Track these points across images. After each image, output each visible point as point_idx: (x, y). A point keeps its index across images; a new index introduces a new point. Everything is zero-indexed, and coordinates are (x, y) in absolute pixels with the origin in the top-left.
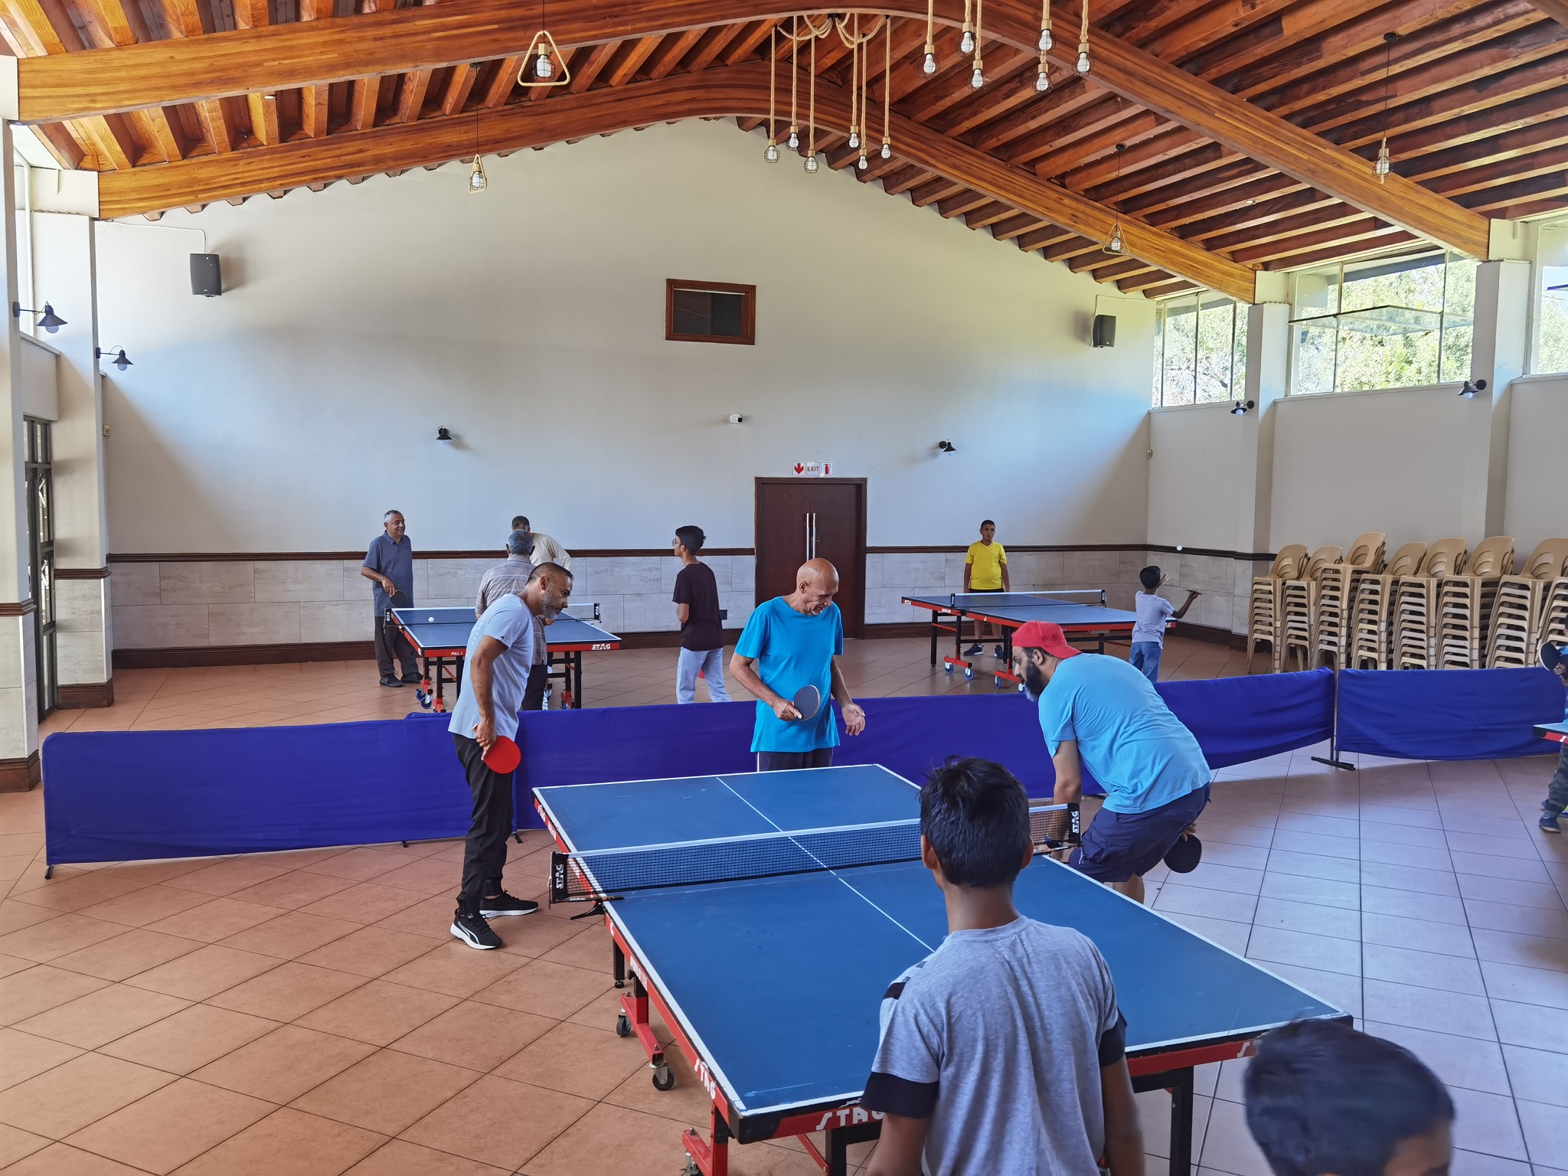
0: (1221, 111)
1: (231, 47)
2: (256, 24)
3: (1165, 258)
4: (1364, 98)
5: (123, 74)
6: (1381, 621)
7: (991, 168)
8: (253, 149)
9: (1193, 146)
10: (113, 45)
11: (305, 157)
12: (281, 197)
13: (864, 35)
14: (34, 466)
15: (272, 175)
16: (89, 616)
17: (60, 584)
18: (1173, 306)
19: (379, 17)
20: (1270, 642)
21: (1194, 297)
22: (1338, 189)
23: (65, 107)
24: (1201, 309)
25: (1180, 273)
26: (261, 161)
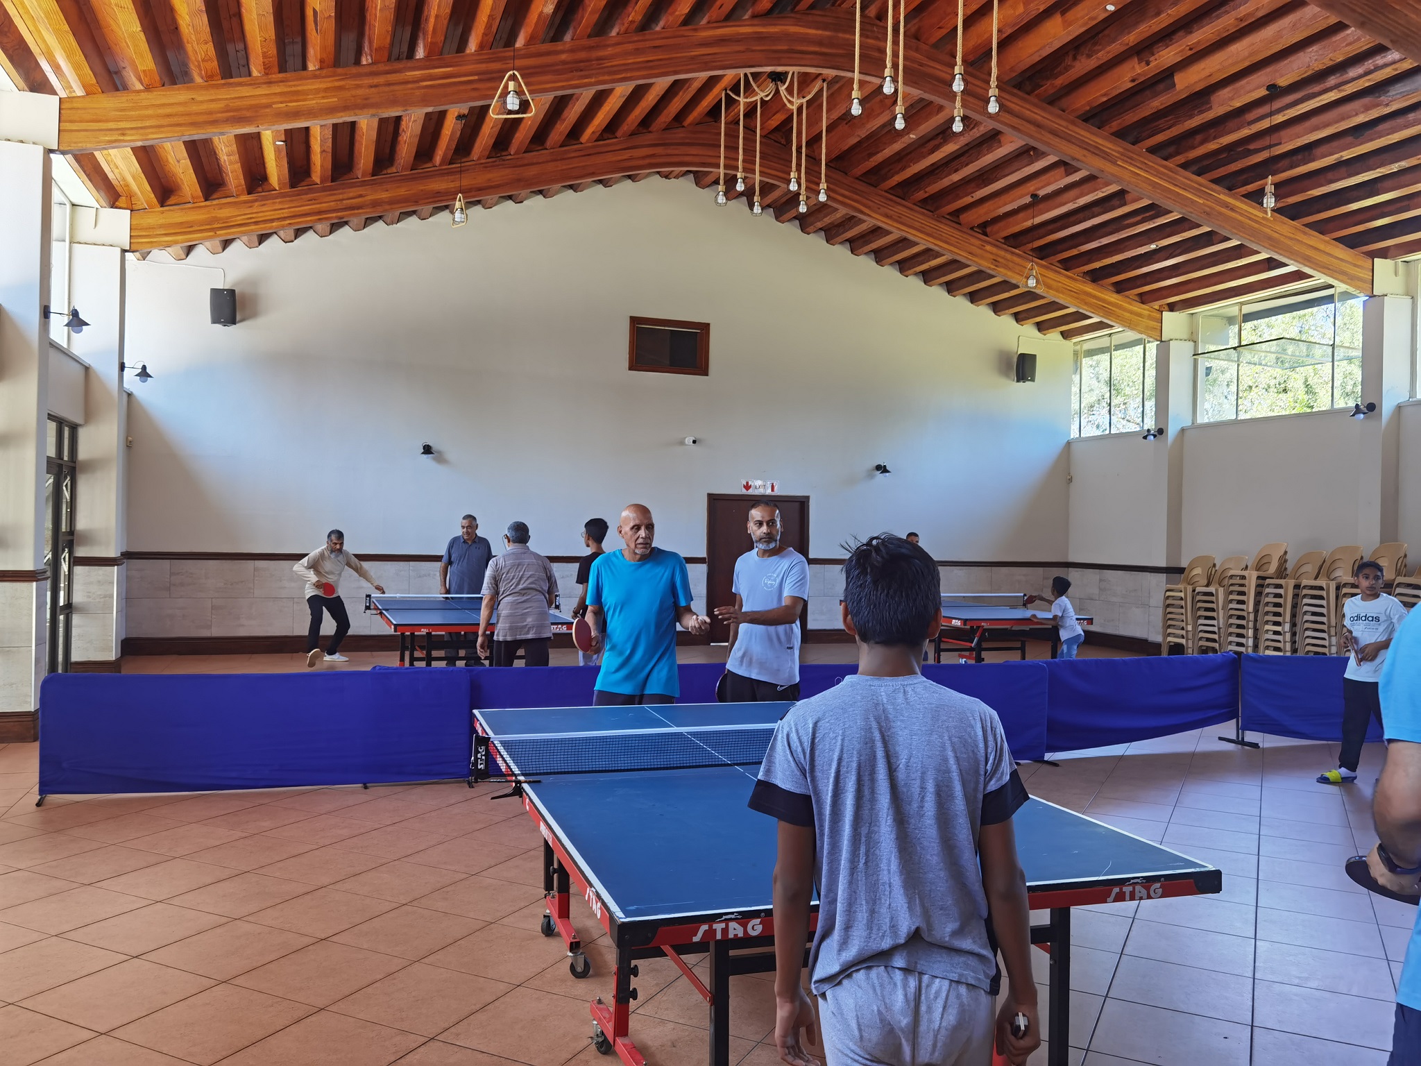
0: (1123, 160)
1: (245, 91)
2: (267, 71)
3: (1078, 299)
4: (1252, 147)
5: (150, 112)
6: (1285, 622)
7: (920, 218)
8: (267, 193)
9: (1100, 194)
10: (142, 88)
11: (311, 200)
12: (292, 241)
13: (804, 97)
14: (60, 462)
15: (282, 216)
16: (102, 600)
17: (78, 570)
18: (1088, 348)
19: (374, 68)
20: (1183, 645)
21: (1107, 339)
22: (1234, 230)
23: (97, 139)
24: (1114, 350)
25: (1093, 313)
26: (274, 203)
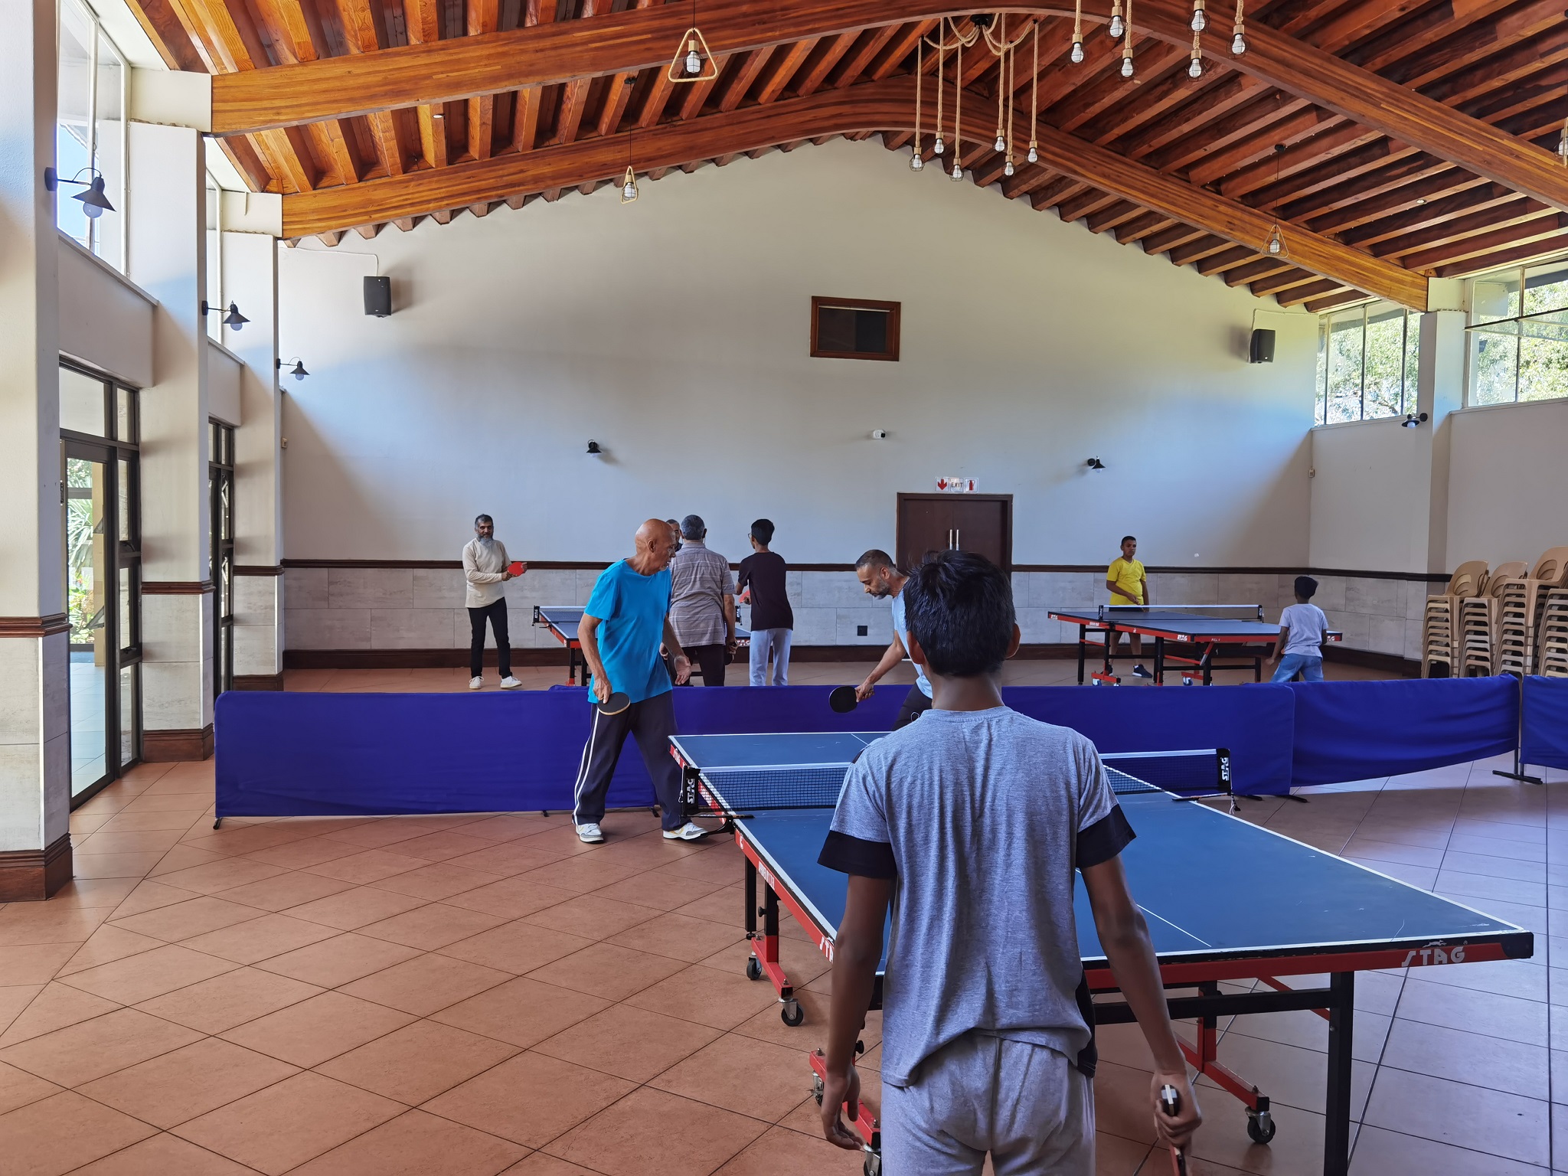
0: (1388, 102)
1: (404, 62)
2: (426, 38)
3: (1327, 264)
4: (1544, 82)
5: (305, 88)
7: (1142, 176)
8: (423, 172)
9: (1359, 142)
10: (296, 62)
11: (470, 178)
12: (448, 223)
13: (1011, 42)
14: (218, 466)
15: (439, 196)
16: (263, 611)
17: (238, 579)
18: (1336, 321)
19: (540, 30)
20: (1447, 664)
21: (1361, 310)
22: (1520, 182)
23: (251, 120)
24: (1369, 323)
25: (1345, 280)
26: (430, 182)
